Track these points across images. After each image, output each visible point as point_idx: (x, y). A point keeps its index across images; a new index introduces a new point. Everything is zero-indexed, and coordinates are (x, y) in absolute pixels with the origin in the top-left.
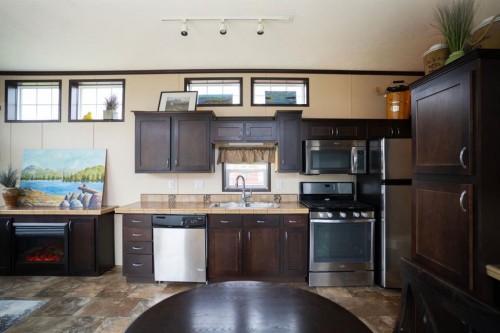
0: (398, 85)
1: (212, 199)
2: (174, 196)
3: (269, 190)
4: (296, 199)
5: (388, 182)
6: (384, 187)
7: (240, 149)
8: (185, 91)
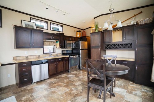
0: (79, 31)
1: (41, 56)
2: (28, 56)
3: (55, 53)
4: (61, 54)
5: (81, 49)
6: (80, 50)
7: (48, 42)
8: (30, 21)
